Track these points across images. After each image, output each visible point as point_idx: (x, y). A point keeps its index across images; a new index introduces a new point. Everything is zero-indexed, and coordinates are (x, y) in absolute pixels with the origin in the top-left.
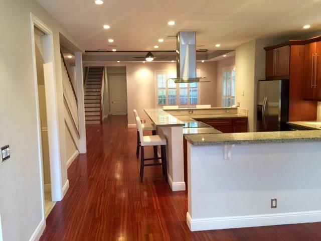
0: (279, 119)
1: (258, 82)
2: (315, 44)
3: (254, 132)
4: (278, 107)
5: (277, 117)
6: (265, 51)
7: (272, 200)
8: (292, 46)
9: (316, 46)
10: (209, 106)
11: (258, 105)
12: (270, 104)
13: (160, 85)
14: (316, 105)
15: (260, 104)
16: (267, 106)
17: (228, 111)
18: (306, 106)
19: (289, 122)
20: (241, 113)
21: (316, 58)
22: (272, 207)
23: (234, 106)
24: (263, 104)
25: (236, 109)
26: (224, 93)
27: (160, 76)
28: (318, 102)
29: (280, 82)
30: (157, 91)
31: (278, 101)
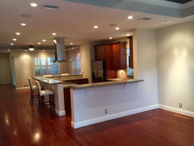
0: (103, 78)
1: (92, 62)
2: (114, 45)
3: (92, 83)
4: (102, 73)
5: (102, 78)
6: (94, 48)
7: (106, 110)
8: (106, 46)
9: (115, 46)
10: (68, 74)
11: (93, 73)
12: (98, 72)
13: (36, 64)
14: (116, 71)
15: (94, 72)
16: (97, 73)
17: (78, 76)
18: (112, 72)
19: (107, 79)
20: (84, 77)
21: (115, 51)
22: (106, 113)
23: (81, 74)
24: (95, 72)
25: (82, 75)
26: (73, 67)
27: (36, 59)
28: (117, 70)
29: (102, 61)
30: (35, 67)
31: (102, 71)
